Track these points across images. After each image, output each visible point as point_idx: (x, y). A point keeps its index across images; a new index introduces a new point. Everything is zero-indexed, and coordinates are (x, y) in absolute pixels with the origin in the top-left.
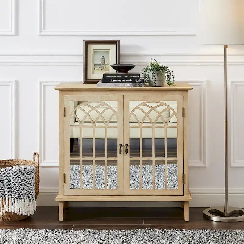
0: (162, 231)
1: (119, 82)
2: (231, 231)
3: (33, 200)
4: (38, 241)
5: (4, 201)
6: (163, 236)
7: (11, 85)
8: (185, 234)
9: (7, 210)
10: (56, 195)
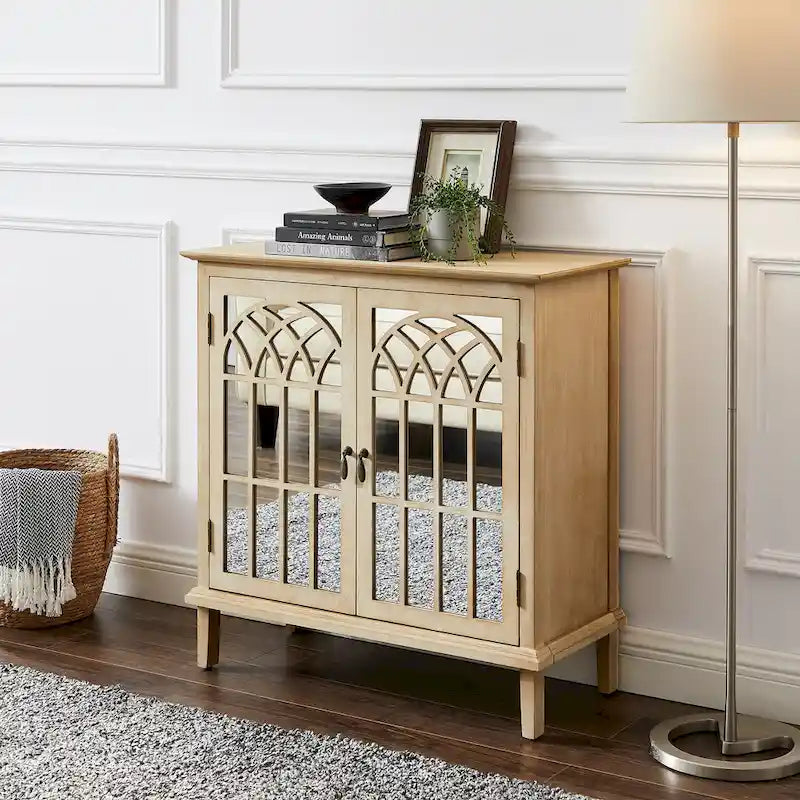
1: (319, 242)
7: (159, 237)
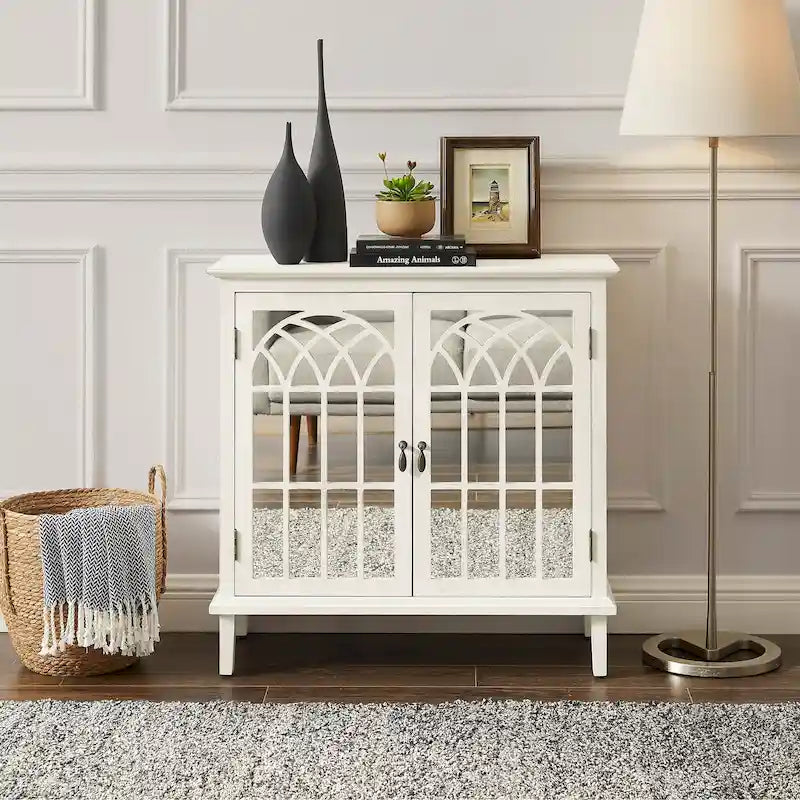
0: (530, 708)
1: (403, 265)
2: (737, 706)
3: (150, 608)
4: (160, 736)
5: (61, 614)
6: (533, 721)
7: (82, 262)
8: (600, 713)
9: (71, 642)
10: (211, 598)
